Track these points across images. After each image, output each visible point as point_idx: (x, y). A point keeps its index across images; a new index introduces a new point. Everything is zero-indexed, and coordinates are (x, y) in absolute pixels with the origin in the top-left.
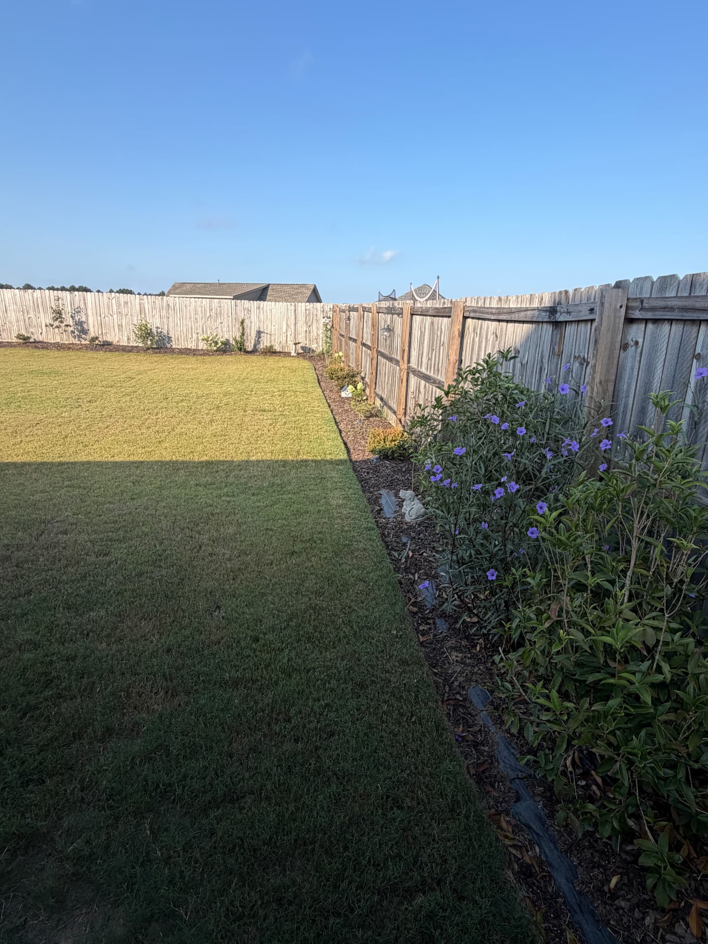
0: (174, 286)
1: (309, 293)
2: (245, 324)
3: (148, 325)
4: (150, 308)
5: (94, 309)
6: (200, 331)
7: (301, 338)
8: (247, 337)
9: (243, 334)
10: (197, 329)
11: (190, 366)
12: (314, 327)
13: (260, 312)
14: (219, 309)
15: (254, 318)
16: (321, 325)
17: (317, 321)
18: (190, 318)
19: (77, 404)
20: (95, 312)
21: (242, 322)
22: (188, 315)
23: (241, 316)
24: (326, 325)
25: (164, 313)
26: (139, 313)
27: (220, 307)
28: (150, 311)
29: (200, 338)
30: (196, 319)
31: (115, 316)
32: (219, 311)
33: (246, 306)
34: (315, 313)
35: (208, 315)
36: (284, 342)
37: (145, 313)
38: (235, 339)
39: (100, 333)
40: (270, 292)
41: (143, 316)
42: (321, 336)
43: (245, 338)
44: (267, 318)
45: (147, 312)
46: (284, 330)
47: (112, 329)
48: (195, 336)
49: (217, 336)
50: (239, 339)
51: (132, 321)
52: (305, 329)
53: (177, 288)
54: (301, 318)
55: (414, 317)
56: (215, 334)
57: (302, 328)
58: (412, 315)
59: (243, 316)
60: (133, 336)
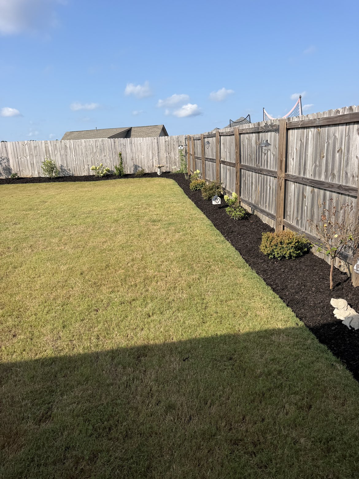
0: (66, 134)
1: (160, 131)
2: (122, 155)
3: (52, 162)
4: (53, 149)
5: (13, 153)
6: (90, 163)
7: (164, 162)
8: (124, 165)
9: (122, 163)
10: (88, 162)
11: (86, 189)
12: (172, 153)
13: (132, 146)
14: (102, 146)
15: (128, 150)
16: (177, 151)
17: (174, 149)
18: (82, 154)
19: (5, 227)
20: (13, 156)
21: (120, 155)
22: (80, 151)
23: (119, 150)
24: (181, 151)
25: (63, 152)
26: (45, 154)
27: (103, 144)
28: (53, 151)
29: (91, 168)
30: (87, 154)
31: (28, 157)
32: (102, 147)
33: (122, 142)
34: (172, 143)
35: (95, 151)
36: (151, 166)
37: (49, 154)
38: (116, 167)
39: (18, 170)
40: (132, 133)
41: (48, 156)
42: (178, 159)
43: (123, 166)
44: (138, 150)
45: (51, 152)
46: (151, 158)
47: (27, 167)
48: (86, 167)
49: (102, 165)
50: (119, 167)
51: (41, 159)
52: (165, 156)
53: (68, 136)
54: (163, 148)
55: (290, 132)
56: (101, 165)
57: (163, 154)
58: (288, 129)
59: (120, 149)
60: (42, 171)
